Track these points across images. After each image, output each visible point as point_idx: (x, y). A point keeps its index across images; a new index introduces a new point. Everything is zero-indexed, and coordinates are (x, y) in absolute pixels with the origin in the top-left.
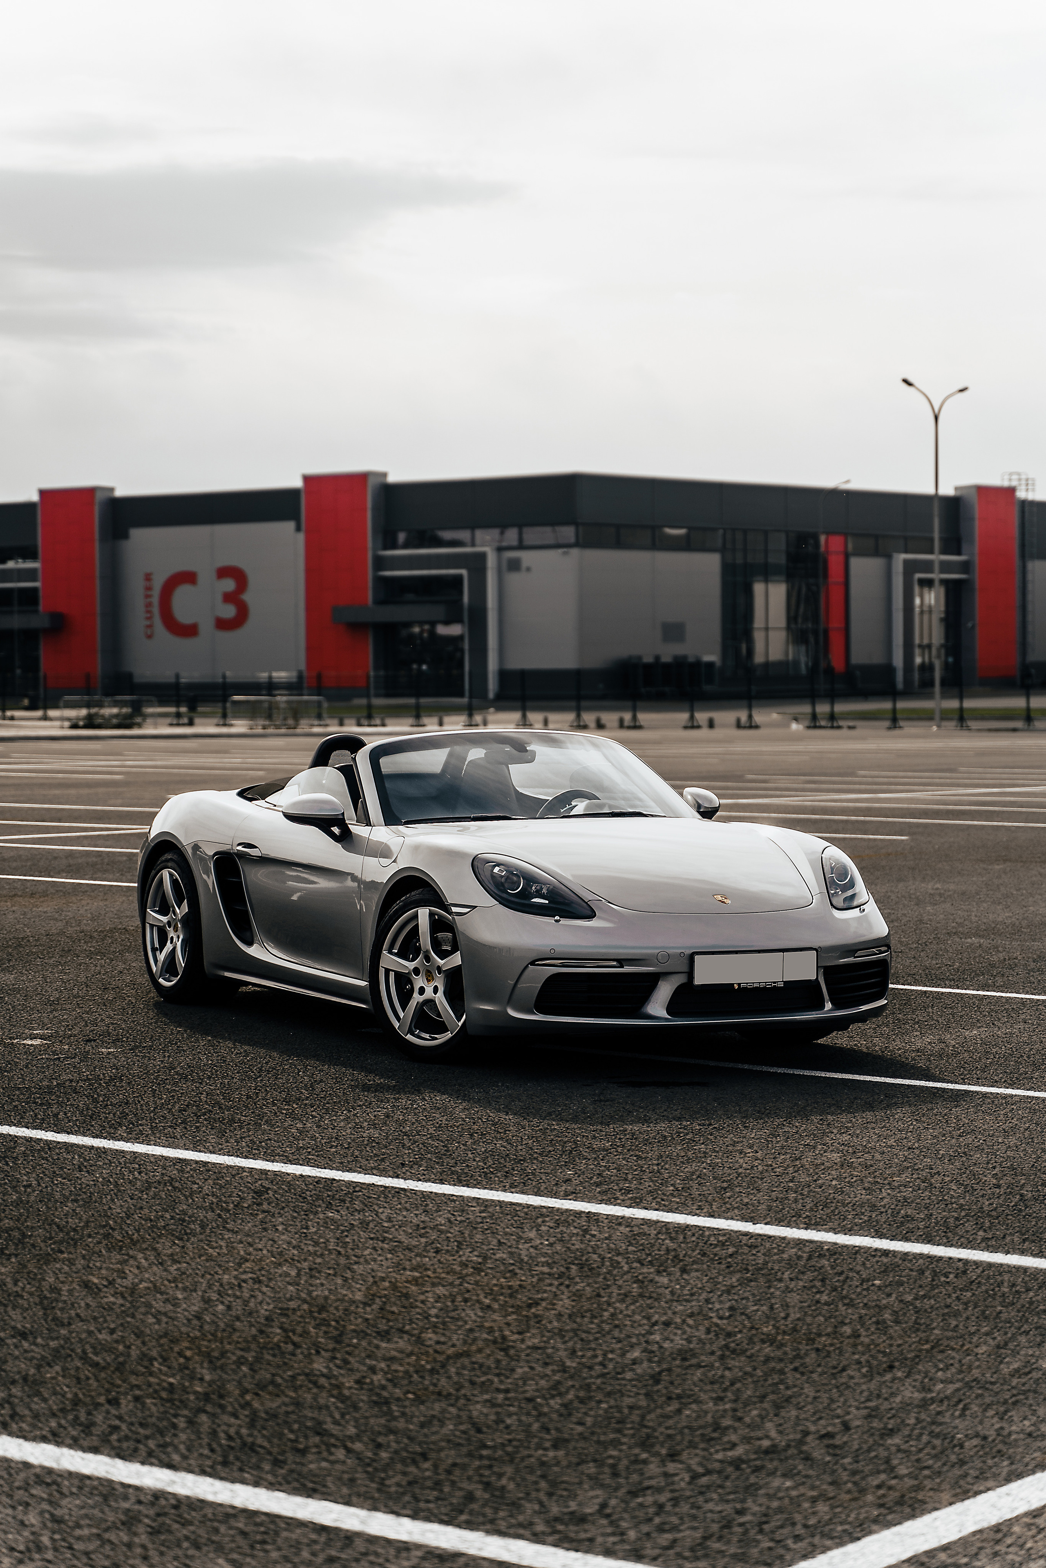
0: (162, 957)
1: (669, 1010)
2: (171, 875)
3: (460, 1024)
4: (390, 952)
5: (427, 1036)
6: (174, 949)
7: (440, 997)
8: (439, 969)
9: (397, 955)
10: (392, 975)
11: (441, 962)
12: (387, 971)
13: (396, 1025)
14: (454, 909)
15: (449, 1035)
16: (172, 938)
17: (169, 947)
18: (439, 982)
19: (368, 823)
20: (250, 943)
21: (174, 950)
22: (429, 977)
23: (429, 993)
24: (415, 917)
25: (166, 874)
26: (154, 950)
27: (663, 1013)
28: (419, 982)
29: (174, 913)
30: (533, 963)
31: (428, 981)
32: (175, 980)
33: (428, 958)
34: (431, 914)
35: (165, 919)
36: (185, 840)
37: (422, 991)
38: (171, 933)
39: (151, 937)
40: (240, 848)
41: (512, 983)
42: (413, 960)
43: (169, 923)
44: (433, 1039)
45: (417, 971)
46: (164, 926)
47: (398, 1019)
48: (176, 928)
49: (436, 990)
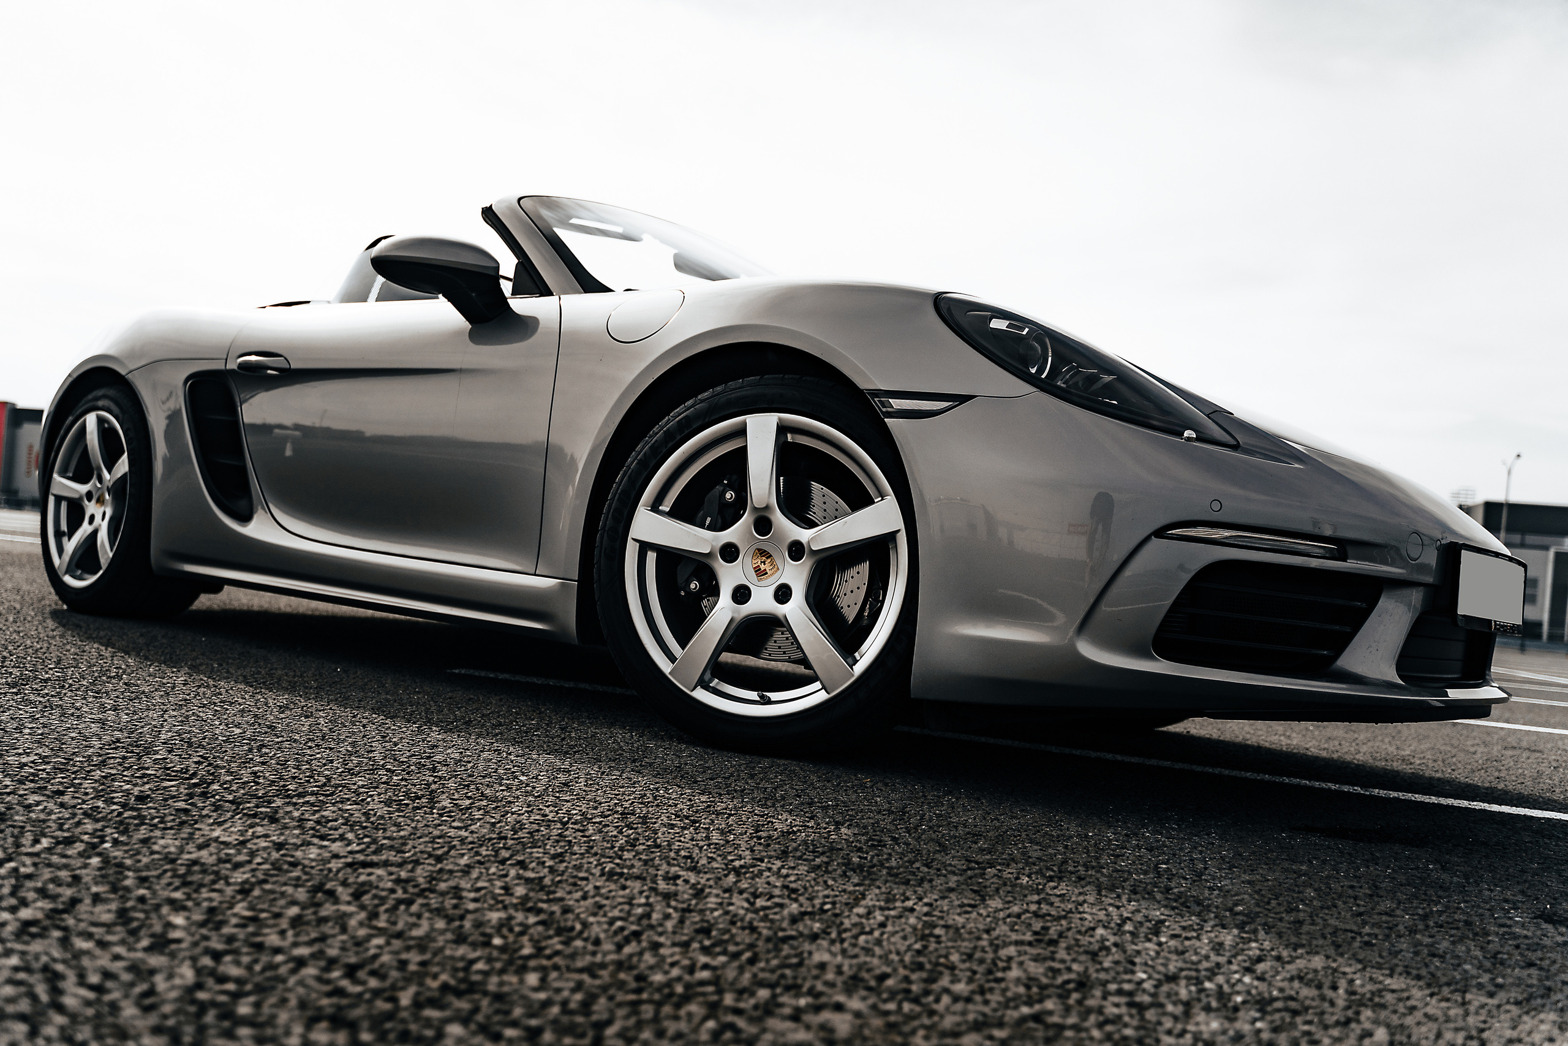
0: (70, 546)
2: (101, 421)
3: (855, 670)
4: (655, 507)
5: (753, 695)
6: (95, 533)
7: (795, 610)
8: (796, 550)
9: (674, 513)
10: (651, 557)
11: (804, 535)
12: (645, 547)
13: (665, 666)
14: (897, 404)
15: (811, 696)
16: (92, 518)
17: (85, 529)
18: (794, 577)
20: (245, 518)
23: (762, 601)
24: (741, 432)
25: (92, 418)
26: (59, 535)
27: (1390, 674)
28: (729, 576)
29: (100, 479)
30: (1160, 533)
31: (760, 573)
32: (92, 579)
33: (763, 525)
34: (782, 429)
35: (83, 489)
37: (741, 594)
38: (91, 508)
39: (57, 517)
40: (245, 359)
41: (1101, 581)
42: (717, 527)
43: (89, 496)
44: (769, 702)
45: (730, 553)
46: (81, 498)
47: (672, 658)
48: (100, 501)
49: (783, 594)
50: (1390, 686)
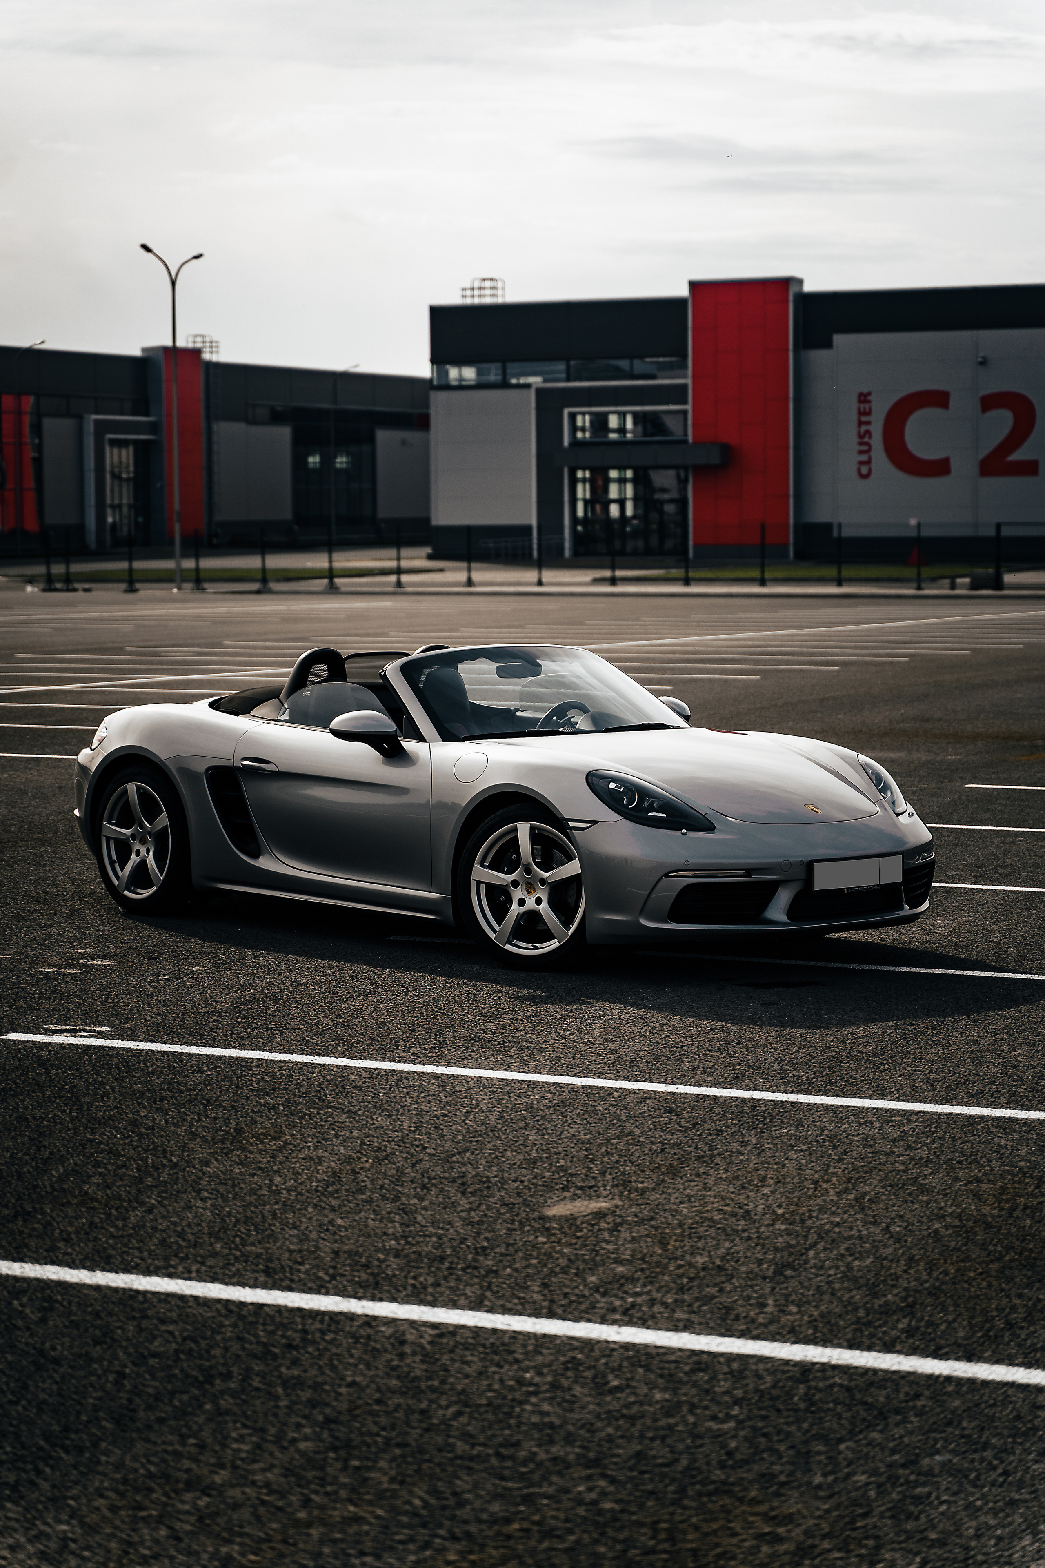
0: (124, 871)
1: (789, 914)
2: (138, 788)
3: (570, 932)
4: (482, 865)
5: (530, 946)
6: (144, 861)
7: (544, 908)
8: (543, 881)
9: (490, 867)
10: (483, 886)
11: (546, 875)
12: (479, 883)
13: (493, 936)
14: (572, 824)
15: (554, 944)
16: (138, 853)
17: (134, 859)
18: (543, 893)
19: (421, 739)
20: (256, 856)
21: (143, 863)
22: (530, 888)
23: (530, 903)
24: (515, 829)
25: (132, 787)
26: (112, 863)
27: (784, 918)
28: (516, 894)
29: (142, 826)
30: (667, 874)
31: (529, 892)
32: (148, 893)
33: (528, 870)
34: (532, 828)
35: (127, 832)
36: (162, 753)
37: (522, 902)
38: (136, 845)
39: (110, 852)
40: (247, 762)
41: (647, 893)
42: (509, 872)
43: (133, 837)
44: (536, 948)
45: (515, 884)
46: (128, 839)
47: (495, 931)
48: (143, 842)
49: (539, 901)
50: (785, 924)
